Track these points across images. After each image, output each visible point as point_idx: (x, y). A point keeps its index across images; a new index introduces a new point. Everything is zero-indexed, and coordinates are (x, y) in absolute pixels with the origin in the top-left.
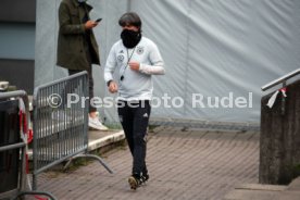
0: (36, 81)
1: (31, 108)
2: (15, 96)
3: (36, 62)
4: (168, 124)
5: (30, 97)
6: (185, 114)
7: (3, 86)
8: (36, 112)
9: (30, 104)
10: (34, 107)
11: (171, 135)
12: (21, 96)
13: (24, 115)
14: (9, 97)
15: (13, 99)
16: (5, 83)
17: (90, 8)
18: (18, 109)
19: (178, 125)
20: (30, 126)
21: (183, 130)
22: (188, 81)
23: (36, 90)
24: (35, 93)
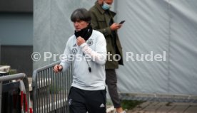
0: (34, 65)
1: (31, 89)
2: (16, 79)
3: (34, 48)
4: (154, 99)
5: (30, 79)
6: (168, 90)
7: (5, 70)
8: (35, 92)
9: (30, 85)
10: (33, 87)
11: (157, 110)
12: (21, 78)
13: (25, 95)
14: (11, 80)
15: (14, 81)
16: (7, 67)
17: (114, 14)
18: (19, 90)
19: (163, 100)
20: (30, 105)
21: (168, 105)
22: (171, 61)
23: (35, 72)
24: (34, 75)
